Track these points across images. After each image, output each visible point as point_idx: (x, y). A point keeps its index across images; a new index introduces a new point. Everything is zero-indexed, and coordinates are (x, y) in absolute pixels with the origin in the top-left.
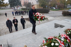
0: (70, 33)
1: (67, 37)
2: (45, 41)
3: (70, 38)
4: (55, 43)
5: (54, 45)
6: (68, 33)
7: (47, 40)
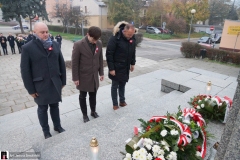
0: (203, 105)
1: (196, 117)
2: (140, 130)
3: (203, 117)
4: (169, 130)
5: (168, 135)
6: (198, 107)
7: (146, 126)
